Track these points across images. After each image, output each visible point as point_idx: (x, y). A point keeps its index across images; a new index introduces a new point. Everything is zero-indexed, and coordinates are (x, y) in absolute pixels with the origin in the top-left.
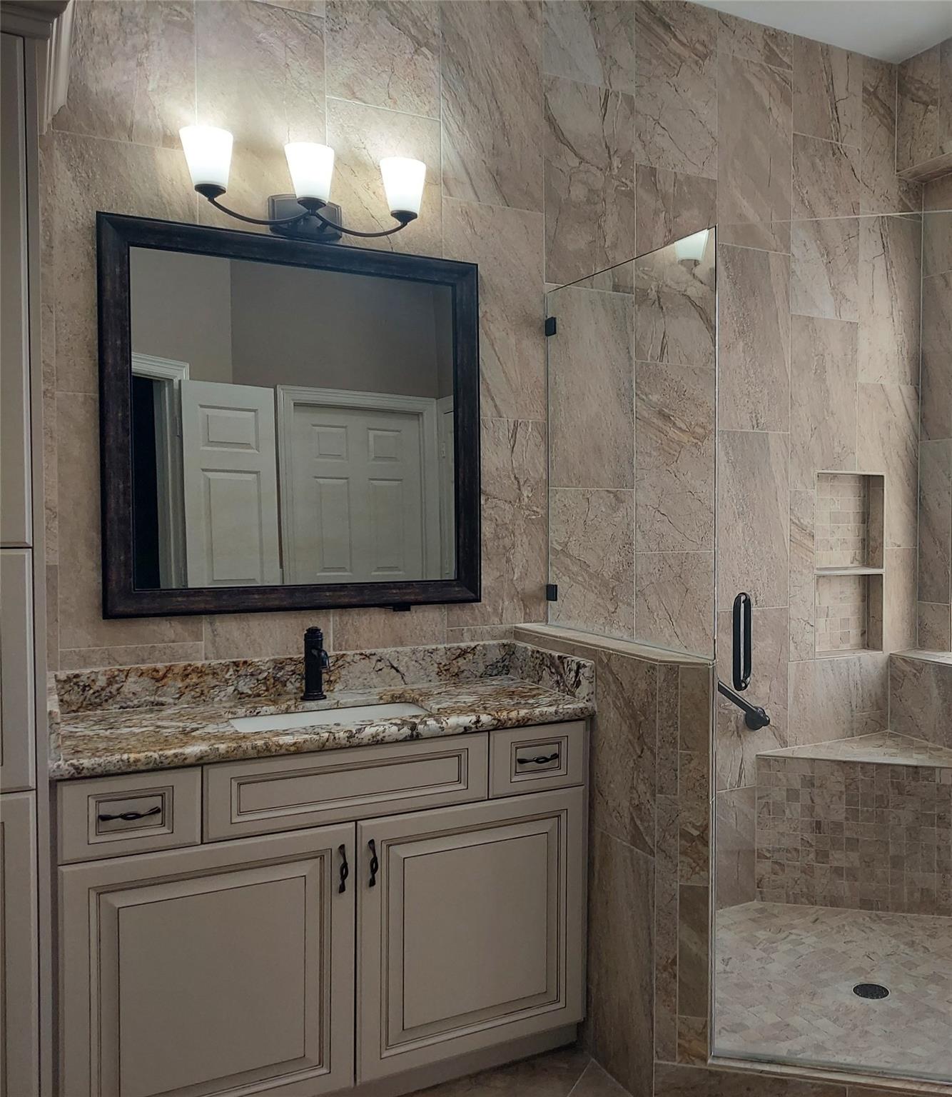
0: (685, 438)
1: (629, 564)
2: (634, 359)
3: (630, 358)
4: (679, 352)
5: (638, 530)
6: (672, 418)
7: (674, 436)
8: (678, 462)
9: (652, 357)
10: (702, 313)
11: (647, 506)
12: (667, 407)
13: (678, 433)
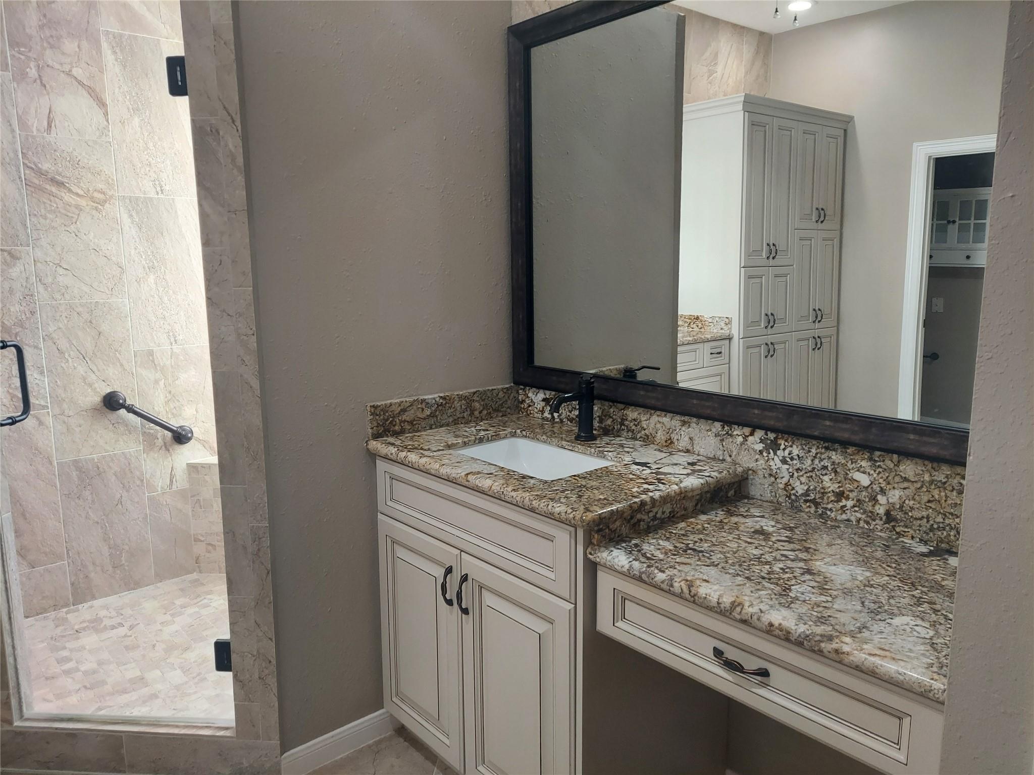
0: (83, 202)
1: (33, 313)
2: (18, 132)
3: (13, 131)
4: (69, 126)
5: (39, 283)
6: (67, 185)
7: (71, 200)
8: (78, 223)
9: (38, 130)
10: (90, 91)
11: (46, 262)
12: (60, 174)
13: (75, 198)
